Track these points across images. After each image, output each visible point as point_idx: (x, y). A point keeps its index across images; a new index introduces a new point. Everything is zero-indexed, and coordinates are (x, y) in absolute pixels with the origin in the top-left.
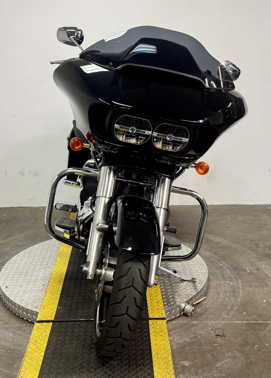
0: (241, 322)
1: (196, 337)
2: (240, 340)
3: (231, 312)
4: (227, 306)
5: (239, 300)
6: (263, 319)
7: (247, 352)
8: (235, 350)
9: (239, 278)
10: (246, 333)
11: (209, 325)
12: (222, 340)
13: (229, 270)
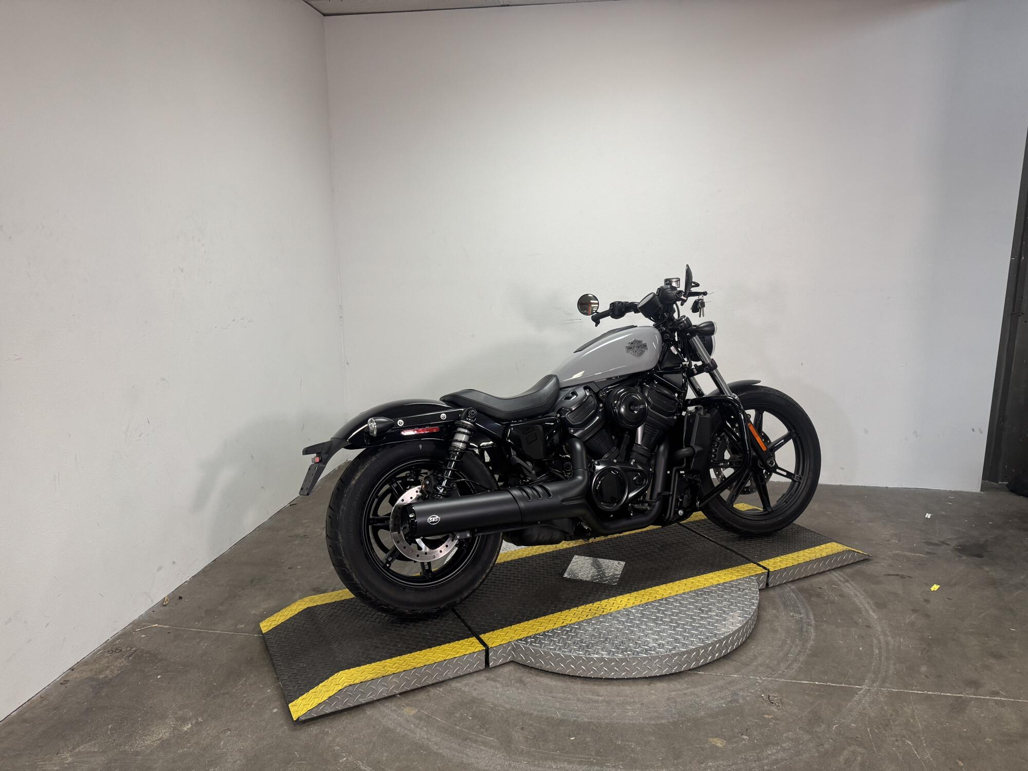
0: (812, 683)
1: (737, 701)
2: (808, 713)
3: (796, 664)
4: (787, 654)
5: (809, 646)
6: (849, 681)
7: (819, 735)
8: (799, 729)
9: (809, 608)
10: (818, 702)
11: (757, 682)
12: (779, 710)
13: (794, 593)
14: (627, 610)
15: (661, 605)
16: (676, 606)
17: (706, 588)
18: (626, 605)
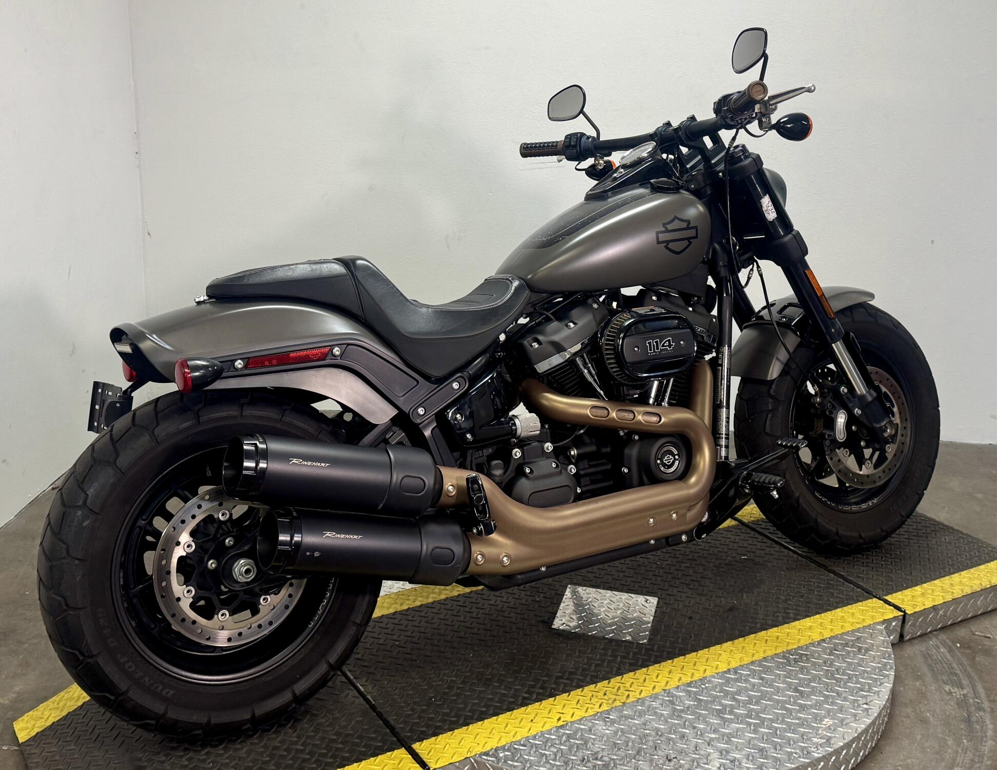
14: (668, 692)
15: (728, 681)
16: (754, 685)
17: (802, 647)
18: (667, 683)
